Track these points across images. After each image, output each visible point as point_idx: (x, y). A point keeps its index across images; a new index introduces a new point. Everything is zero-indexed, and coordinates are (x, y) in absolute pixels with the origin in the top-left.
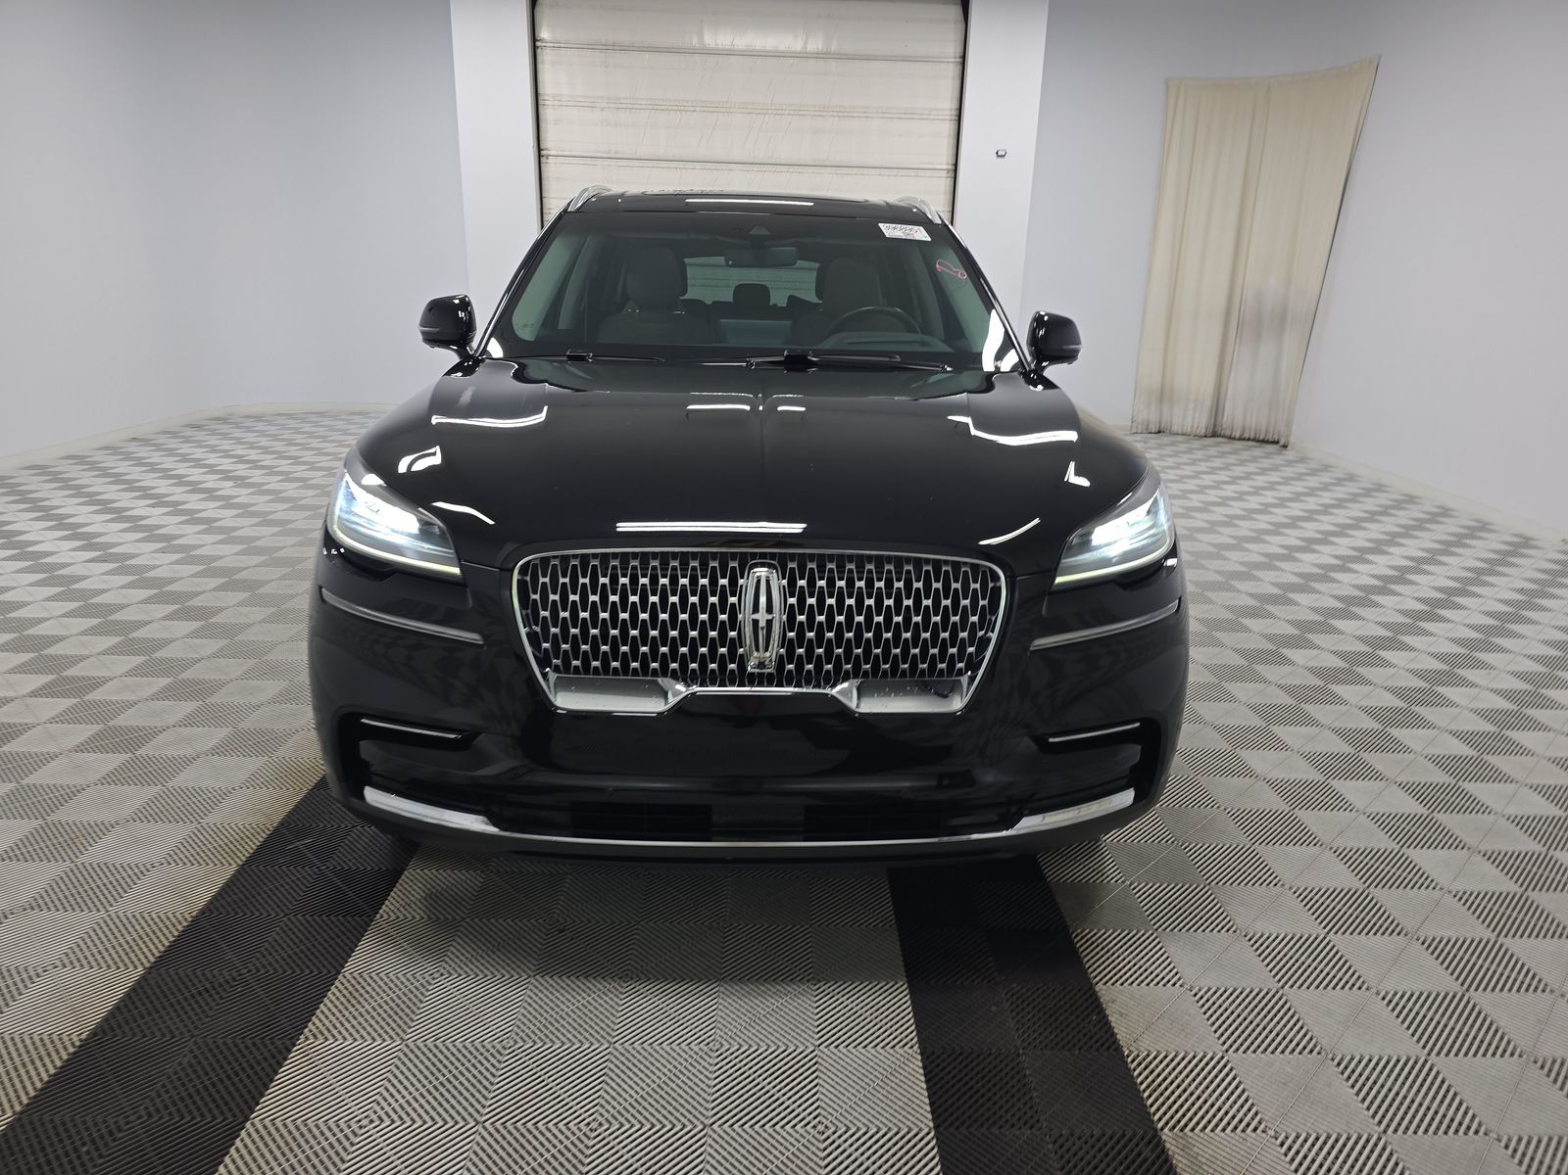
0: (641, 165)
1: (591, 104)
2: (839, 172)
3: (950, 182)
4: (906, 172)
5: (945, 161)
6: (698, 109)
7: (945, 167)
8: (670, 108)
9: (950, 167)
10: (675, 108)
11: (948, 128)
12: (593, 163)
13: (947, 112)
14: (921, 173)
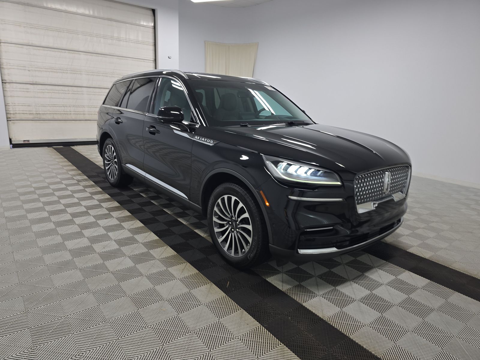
0: (43, 49)
1: (20, 25)
2: (119, 58)
3: (154, 64)
4: (141, 60)
5: (152, 57)
6: (65, 31)
7: (152, 60)
8: (54, 30)
9: (154, 60)
10: (56, 30)
11: (152, 48)
12: (22, 47)
13: (151, 43)
14: (145, 61)
